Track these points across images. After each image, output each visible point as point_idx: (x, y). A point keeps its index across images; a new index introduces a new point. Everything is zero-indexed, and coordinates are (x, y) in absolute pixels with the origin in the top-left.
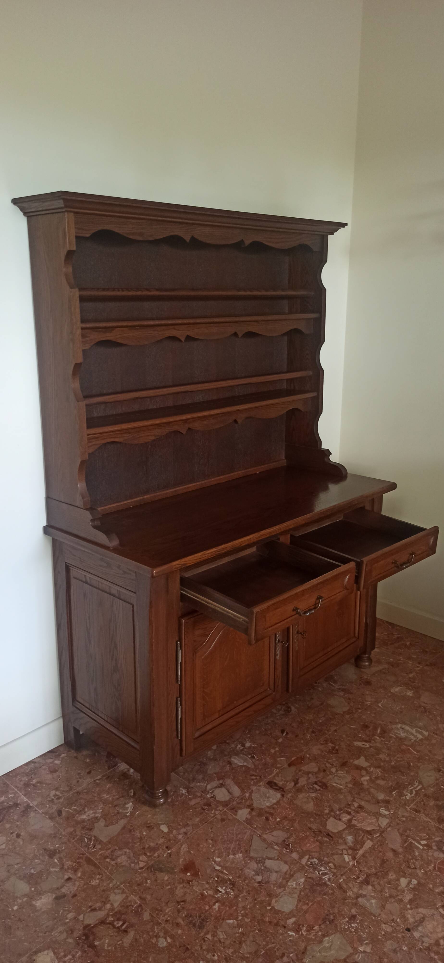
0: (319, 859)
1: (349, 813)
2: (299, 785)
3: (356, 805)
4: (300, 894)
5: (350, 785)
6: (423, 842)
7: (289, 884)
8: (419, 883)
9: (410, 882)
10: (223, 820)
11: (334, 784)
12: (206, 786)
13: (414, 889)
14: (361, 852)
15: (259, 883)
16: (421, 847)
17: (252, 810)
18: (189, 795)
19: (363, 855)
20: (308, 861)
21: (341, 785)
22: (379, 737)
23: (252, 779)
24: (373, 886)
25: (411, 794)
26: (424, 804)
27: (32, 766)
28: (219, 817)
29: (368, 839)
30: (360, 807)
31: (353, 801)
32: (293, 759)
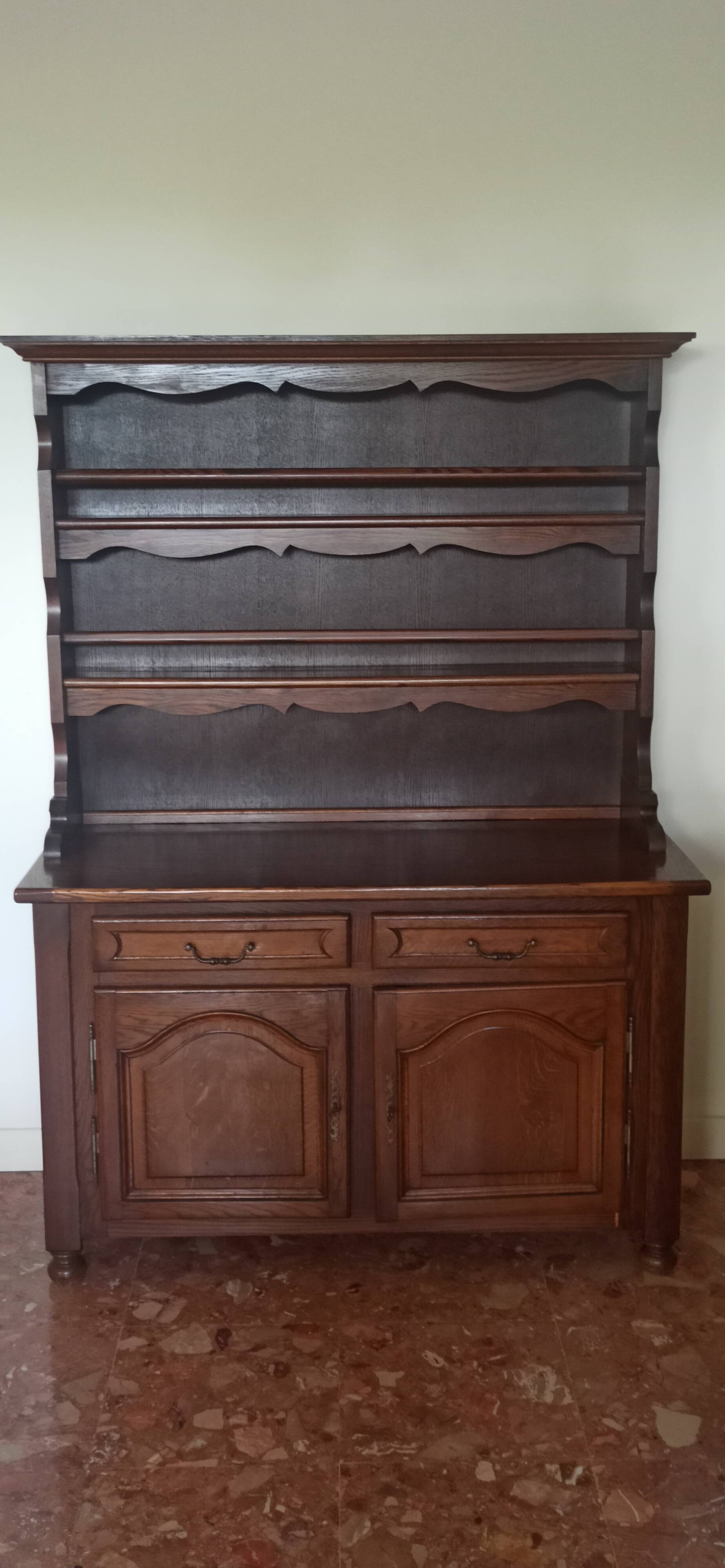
0: (122, 1440)
1: (252, 1418)
2: (255, 1354)
3: (281, 1415)
4: (39, 1454)
5: (317, 1393)
6: (281, 1508)
7: (46, 1438)
8: (184, 1543)
9: (179, 1531)
10: (100, 1335)
11: (298, 1379)
12: (147, 1292)
13: (166, 1539)
14: (182, 1464)
15: (21, 1416)
16: (267, 1509)
17: (149, 1345)
18: (113, 1291)
19: (178, 1471)
20: (107, 1432)
21: (305, 1385)
22: (479, 1365)
23: (212, 1316)
24: (127, 1504)
25: (380, 1450)
26: (372, 1473)
27: (20, 1177)
28: (101, 1330)
29: (220, 1459)
30: (281, 1422)
31: (286, 1411)
32: (304, 1323)
